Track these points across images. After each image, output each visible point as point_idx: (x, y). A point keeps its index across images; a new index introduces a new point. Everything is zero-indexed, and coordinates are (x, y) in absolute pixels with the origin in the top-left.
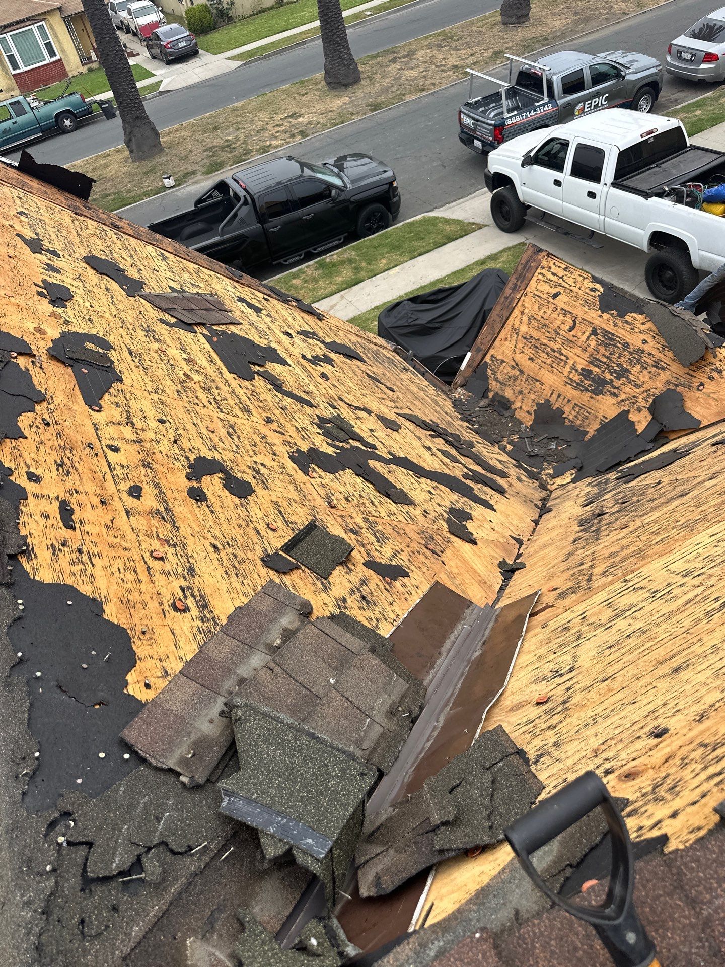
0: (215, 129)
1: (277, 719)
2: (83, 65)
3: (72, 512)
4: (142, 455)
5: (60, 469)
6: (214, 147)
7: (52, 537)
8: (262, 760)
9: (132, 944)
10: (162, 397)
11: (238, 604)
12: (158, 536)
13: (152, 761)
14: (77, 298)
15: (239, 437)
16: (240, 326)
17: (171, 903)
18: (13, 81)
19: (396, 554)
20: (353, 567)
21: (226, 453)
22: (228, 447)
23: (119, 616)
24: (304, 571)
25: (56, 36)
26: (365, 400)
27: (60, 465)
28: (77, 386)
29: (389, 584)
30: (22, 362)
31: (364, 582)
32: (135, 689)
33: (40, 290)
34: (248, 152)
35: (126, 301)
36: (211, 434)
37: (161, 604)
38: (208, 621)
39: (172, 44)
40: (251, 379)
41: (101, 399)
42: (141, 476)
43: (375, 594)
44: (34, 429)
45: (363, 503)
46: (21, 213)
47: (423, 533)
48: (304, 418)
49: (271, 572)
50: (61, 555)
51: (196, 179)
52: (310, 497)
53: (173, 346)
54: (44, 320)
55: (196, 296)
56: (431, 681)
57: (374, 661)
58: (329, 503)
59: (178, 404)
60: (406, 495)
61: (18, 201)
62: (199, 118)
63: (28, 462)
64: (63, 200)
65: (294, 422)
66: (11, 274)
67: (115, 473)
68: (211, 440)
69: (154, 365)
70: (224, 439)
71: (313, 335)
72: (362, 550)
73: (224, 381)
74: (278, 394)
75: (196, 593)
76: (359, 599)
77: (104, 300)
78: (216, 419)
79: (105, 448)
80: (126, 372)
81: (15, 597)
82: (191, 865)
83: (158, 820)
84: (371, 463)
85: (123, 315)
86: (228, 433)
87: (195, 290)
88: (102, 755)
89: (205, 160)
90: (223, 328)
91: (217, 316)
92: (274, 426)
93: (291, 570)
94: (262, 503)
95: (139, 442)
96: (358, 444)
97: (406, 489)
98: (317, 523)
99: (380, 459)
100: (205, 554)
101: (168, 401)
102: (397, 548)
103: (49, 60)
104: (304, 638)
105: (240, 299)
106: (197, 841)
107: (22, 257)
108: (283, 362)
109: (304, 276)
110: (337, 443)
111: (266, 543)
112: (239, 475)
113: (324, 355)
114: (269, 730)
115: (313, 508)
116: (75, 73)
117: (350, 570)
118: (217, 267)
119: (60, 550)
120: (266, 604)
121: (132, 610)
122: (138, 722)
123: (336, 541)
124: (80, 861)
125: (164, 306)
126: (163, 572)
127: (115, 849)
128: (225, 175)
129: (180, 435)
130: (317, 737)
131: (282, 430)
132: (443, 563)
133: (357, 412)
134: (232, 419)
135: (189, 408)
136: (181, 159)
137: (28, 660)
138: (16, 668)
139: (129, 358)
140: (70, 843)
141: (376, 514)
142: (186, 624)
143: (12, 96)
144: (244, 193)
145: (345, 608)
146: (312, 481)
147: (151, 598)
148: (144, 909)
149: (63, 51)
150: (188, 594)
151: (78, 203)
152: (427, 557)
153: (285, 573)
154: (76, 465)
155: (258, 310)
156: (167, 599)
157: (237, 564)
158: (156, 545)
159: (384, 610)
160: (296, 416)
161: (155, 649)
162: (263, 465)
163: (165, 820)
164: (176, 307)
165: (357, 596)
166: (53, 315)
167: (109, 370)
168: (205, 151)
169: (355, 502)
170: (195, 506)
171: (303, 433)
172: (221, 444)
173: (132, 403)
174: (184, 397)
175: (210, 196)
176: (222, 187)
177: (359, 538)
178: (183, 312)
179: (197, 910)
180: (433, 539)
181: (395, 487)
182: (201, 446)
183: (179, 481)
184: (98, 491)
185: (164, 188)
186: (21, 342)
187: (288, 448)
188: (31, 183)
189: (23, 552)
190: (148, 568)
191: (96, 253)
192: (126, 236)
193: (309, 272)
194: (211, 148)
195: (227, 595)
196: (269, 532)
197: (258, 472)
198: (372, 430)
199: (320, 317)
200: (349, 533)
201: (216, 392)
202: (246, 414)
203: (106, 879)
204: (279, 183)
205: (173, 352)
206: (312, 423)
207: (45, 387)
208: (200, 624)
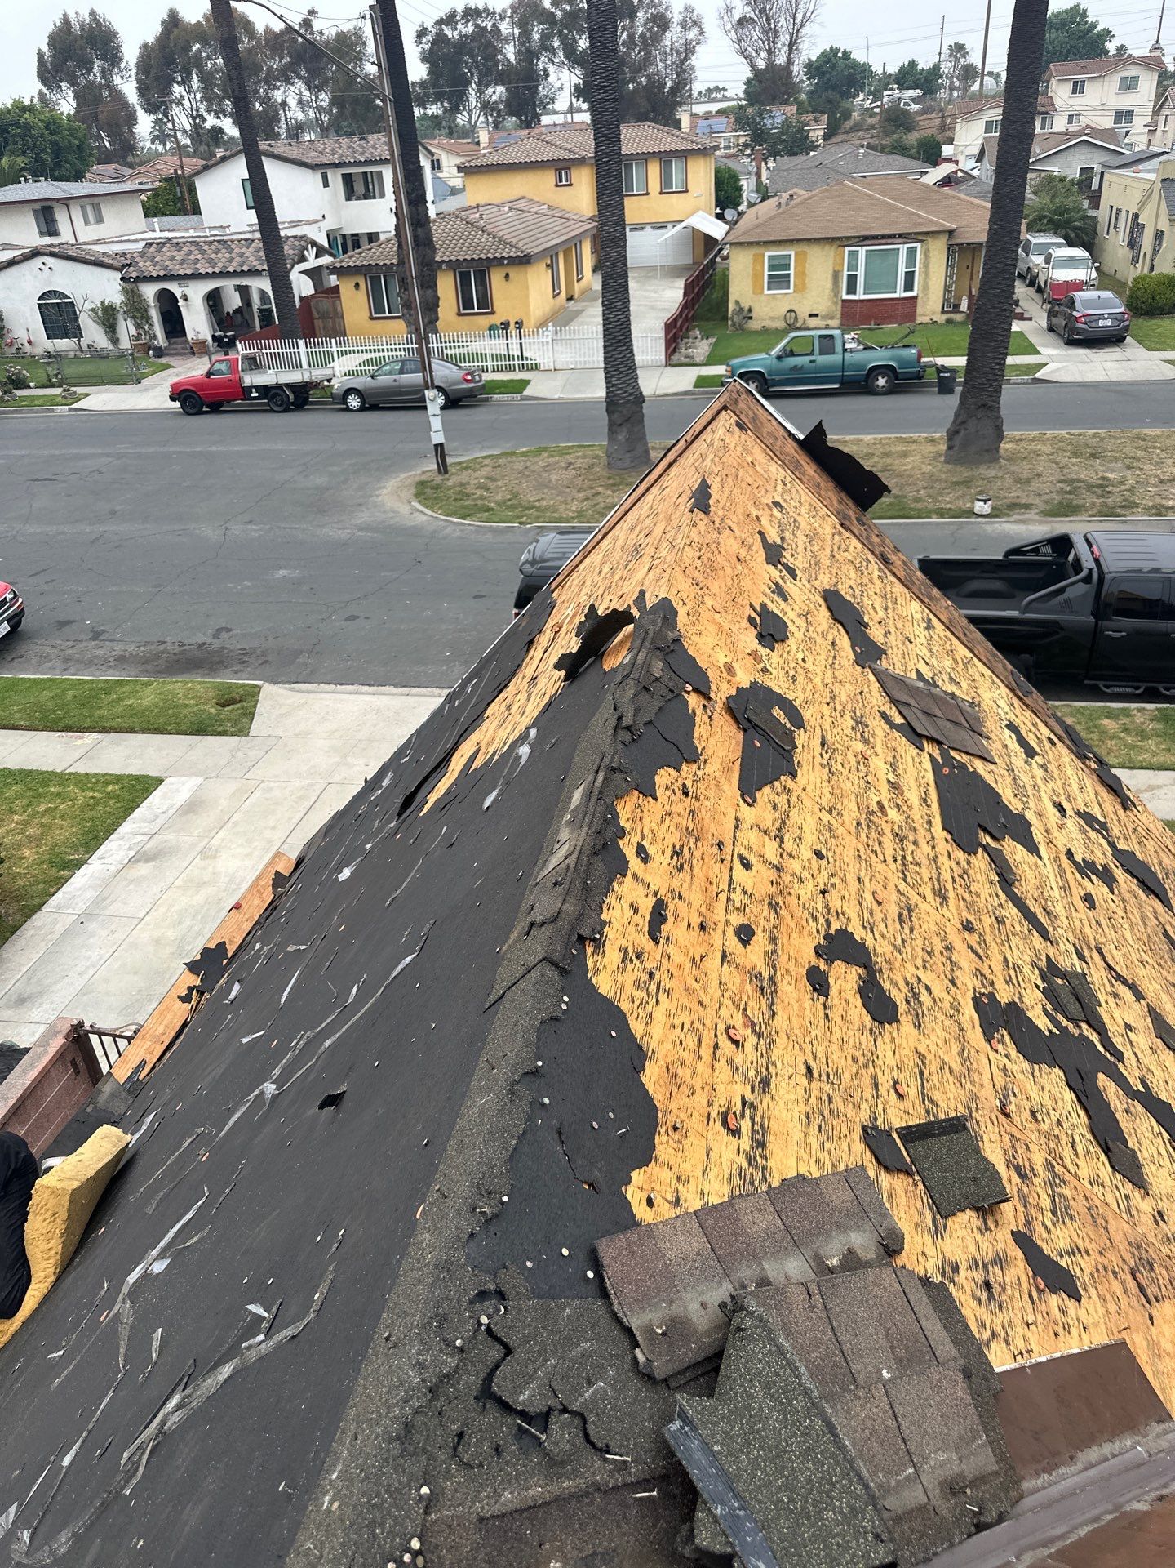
0: (1094, 456)
1: (795, 1369)
2: (943, 312)
3: (664, 919)
4: (773, 889)
5: (675, 857)
6: (1079, 480)
7: (630, 939)
8: (748, 1407)
9: (496, 1509)
10: (833, 822)
11: (803, 1170)
12: (745, 1010)
13: (615, 1303)
14: (792, 642)
15: (912, 930)
16: (992, 767)
17: (556, 1499)
18: (839, 307)
19: (1074, 1251)
20: (992, 1227)
21: (884, 943)
22: (889, 936)
23: (657, 1086)
24: (915, 1184)
25: (926, 265)
26: (1141, 971)
27: (677, 853)
28: (739, 761)
29: (1039, 1291)
30: (694, 701)
31: (1000, 1261)
32: (634, 1194)
33: (754, 615)
34: (1129, 506)
35: (850, 669)
36: (875, 904)
37: (710, 1104)
38: (756, 1167)
39: (1088, 319)
40: (971, 851)
41: (759, 789)
42: (760, 916)
43: (1009, 1292)
44: (668, 793)
45: (1057, 1137)
46: (777, 504)
47: (1139, 1247)
48: (1025, 950)
49: (868, 1156)
50: (630, 967)
51: (1027, 516)
52: (976, 1077)
53: (882, 756)
54: (740, 657)
55: (948, 698)
56: (1037, 1490)
57: (961, 1391)
58: (1003, 1105)
59: (850, 841)
60: (1139, 1166)
61: (780, 486)
62: (1077, 432)
63: (646, 831)
64: (835, 503)
65: (1006, 949)
66: (730, 583)
67: (733, 896)
68: (871, 914)
69: (845, 772)
70: (889, 921)
71: (1102, 827)
72: (1021, 1209)
73: (929, 837)
74: (1000, 892)
75: (758, 1119)
76: (980, 1282)
77: (823, 657)
78: (891, 886)
79: (735, 856)
80: (805, 767)
81: (564, 991)
82: (599, 1472)
83: (590, 1383)
84: (1102, 1080)
85: (836, 688)
86: (900, 916)
87: (950, 688)
88: (565, 1252)
89: (1054, 496)
90: (964, 758)
91: (965, 736)
92: (973, 939)
93: (899, 1171)
94: (900, 1046)
95: (778, 869)
96: (1094, 1037)
97: (1144, 1156)
98: (968, 1124)
99: (1121, 1081)
100: (791, 1071)
101: (841, 830)
102: (1080, 1244)
103: (900, 293)
104: (875, 1284)
105: (1012, 727)
106: (619, 1448)
107: (752, 564)
108: (1033, 849)
109: (1127, 720)
110: (1060, 1017)
111: (880, 1106)
112: (887, 986)
113: (1104, 866)
114: (777, 1374)
115: (974, 1097)
116: (926, 320)
117: (987, 1228)
118: (1000, 666)
119: (631, 961)
120: (840, 1197)
121: (675, 1090)
122: (621, 1240)
123: (986, 1169)
124: (490, 1362)
125: (897, 695)
126: (730, 1062)
127: (532, 1377)
128: (1074, 527)
129: (833, 885)
130: (838, 1436)
131: (981, 952)
132: (1151, 1318)
133: (1117, 984)
134: (915, 898)
135: (862, 854)
136: (1018, 481)
137: (543, 1076)
138: (528, 1078)
139: (818, 749)
140: (489, 1329)
141: (1071, 1167)
142: (729, 1152)
143: (827, 327)
144: (1093, 565)
145: (952, 1281)
146: (992, 1054)
147: (703, 1088)
148: (526, 1480)
149: (925, 287)
150: (747, 1113)
151: (852, 511)
152: (1125, 1291)
153: (887, 1169)
154: (695, 862)
155: (1030, 753)
156: (720, 1102)
157: (826, 1113)
158: (738, 1020)
159: (1010, 1326)
160: (1014, 941)
161: (679, 1160)
162: (928, 988)
163: (596, 1390)
164: (913, 703)
165: (979, 1275)
166: (754, 654)
167: (786, 754)
168: (1061, 481)
169: (1045, 1127)
170: (809, 996)
171: (1012, 972)
172: (882, 925)
173: (794, 813)
174: (863, 835)
175: (1036, 551)
176: (1062, 544)
177: (1025, 1188)
178: (919, 713)
179: (580, 1534)
180: (1152, 1269)
181: (1125, 1143)
182: (853, 916)
183: (802, 949)
184: (703, 910)
185: (971, 513)
186: (703, 675)
187: (978, 984)
188: (806, 466)
189: (594, 940)
190: (716, 1046)
191: (843, 590)
192: (891, 578)
193: (1139, 718)
194: (1073, 481)
195: (796, 1148)
196: (893, 1094)
197: (916, 996)
198: (1128, 1027)
199: (1126, 803)
200: (1012, 1170)
201: (911, 847)
202: (939, 900)
203: (506, 1407)
204: (1157, 570)
205: (879, 765)
206: (1033, 964)
207: (703, 744)
208: (745, 1165)
